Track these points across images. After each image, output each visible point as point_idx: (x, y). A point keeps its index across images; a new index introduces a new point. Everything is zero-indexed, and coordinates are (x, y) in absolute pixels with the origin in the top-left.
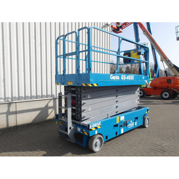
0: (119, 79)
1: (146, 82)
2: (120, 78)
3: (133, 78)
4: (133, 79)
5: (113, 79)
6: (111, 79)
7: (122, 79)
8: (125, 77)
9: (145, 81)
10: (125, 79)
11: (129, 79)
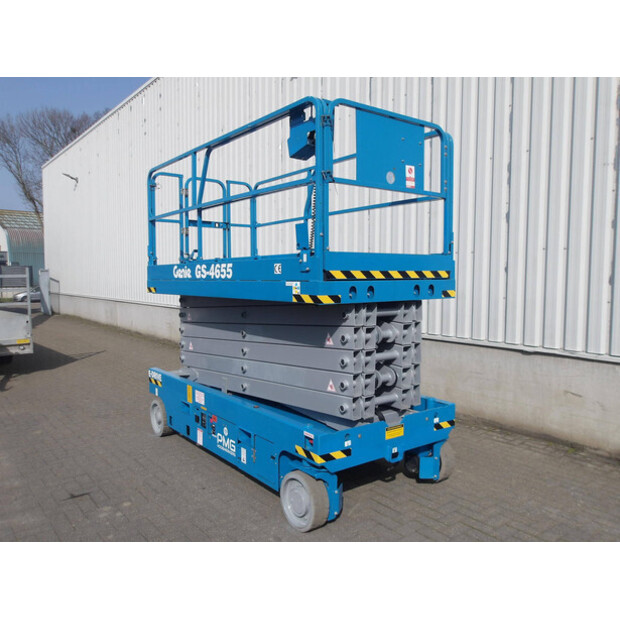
0: (190, 276)
1: (296, 292)
2: (193, 273)
3: (230, 271)
4: (229, 276)
5: (178, 278)
6: (176, 276)
7: (198, 277)
8: (204, 271)
9: (288, 284)
10: (204, 277)
11: (217, 277)
